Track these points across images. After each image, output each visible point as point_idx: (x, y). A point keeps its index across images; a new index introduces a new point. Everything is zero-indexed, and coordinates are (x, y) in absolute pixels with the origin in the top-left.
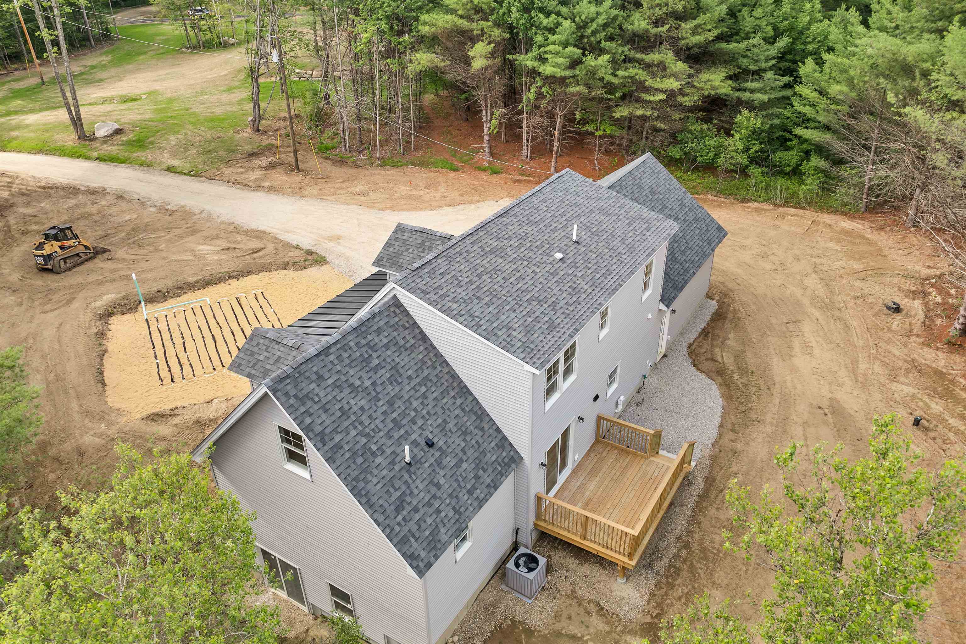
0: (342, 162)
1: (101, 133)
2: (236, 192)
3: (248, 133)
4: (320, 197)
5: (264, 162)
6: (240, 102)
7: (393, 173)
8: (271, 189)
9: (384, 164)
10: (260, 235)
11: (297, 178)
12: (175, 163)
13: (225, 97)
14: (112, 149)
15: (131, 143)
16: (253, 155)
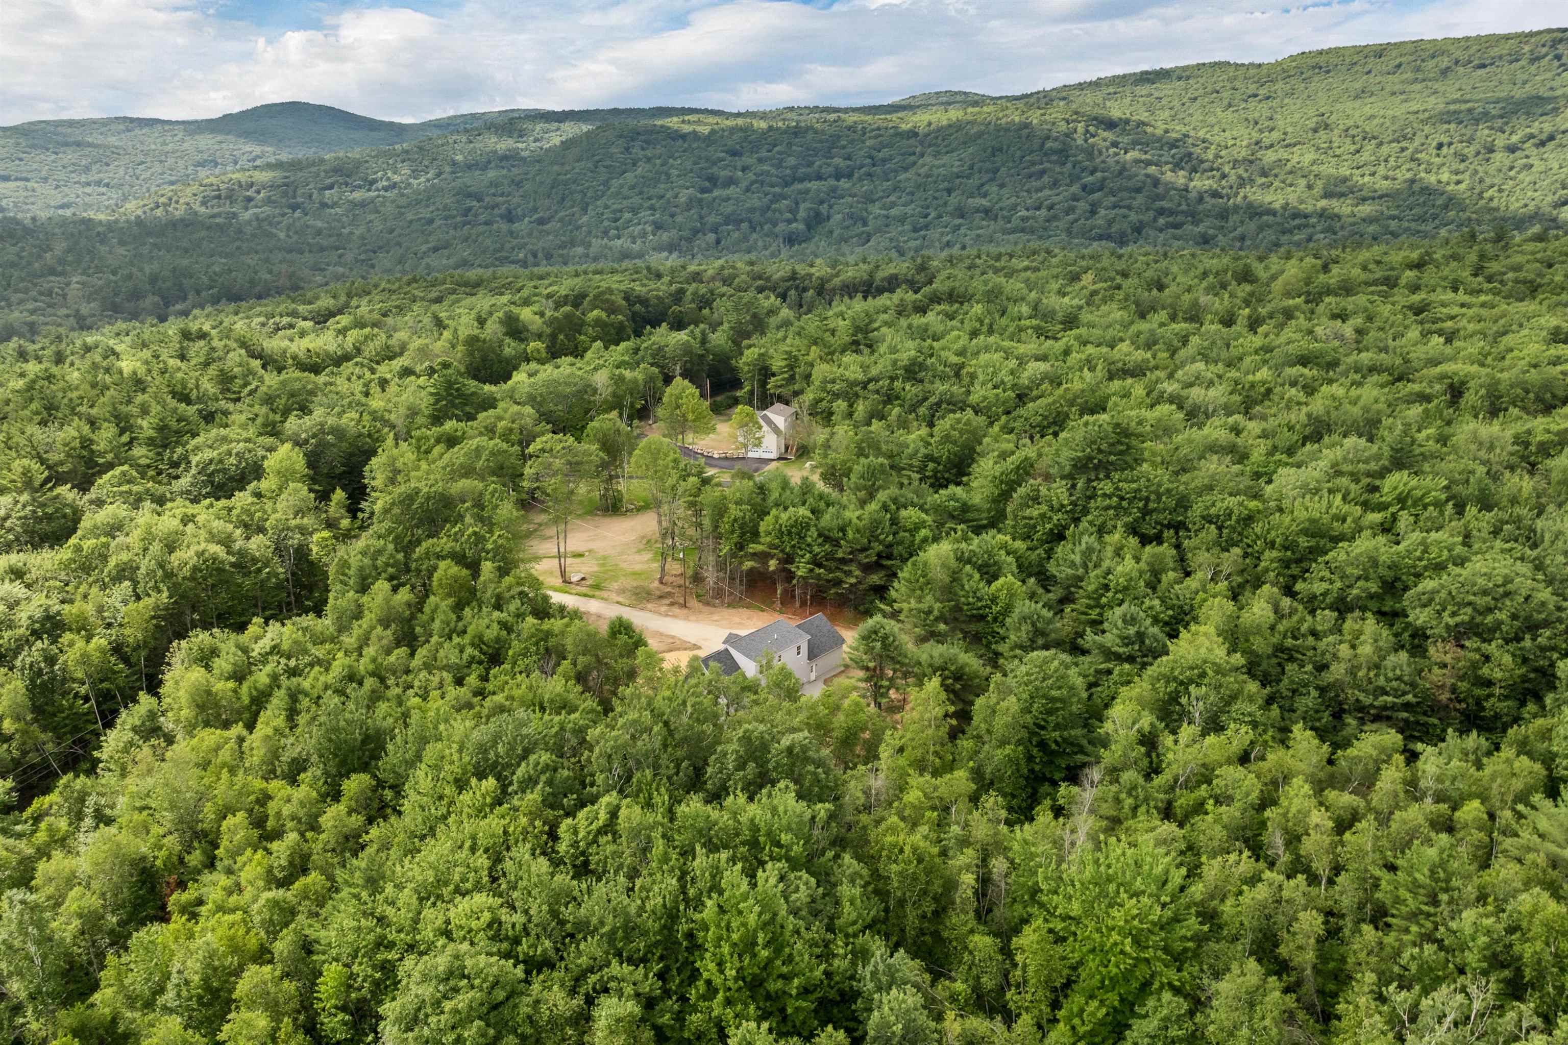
0: (708, 604)
1: (575, 579)
2: (656, 617)
3: (656, 584)
4: (697, 621)
5: (667, 601)
6: (647, 562)
7: (731, 611)
8: (674, 616)
9: (729, 605)
10: (673, 637)
11: (686, 611)
12: (621, 599)
13: (638, 557)
14: (579, 589)
15: (591, 586)
16: (661, 597)
